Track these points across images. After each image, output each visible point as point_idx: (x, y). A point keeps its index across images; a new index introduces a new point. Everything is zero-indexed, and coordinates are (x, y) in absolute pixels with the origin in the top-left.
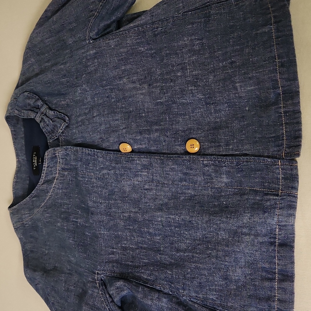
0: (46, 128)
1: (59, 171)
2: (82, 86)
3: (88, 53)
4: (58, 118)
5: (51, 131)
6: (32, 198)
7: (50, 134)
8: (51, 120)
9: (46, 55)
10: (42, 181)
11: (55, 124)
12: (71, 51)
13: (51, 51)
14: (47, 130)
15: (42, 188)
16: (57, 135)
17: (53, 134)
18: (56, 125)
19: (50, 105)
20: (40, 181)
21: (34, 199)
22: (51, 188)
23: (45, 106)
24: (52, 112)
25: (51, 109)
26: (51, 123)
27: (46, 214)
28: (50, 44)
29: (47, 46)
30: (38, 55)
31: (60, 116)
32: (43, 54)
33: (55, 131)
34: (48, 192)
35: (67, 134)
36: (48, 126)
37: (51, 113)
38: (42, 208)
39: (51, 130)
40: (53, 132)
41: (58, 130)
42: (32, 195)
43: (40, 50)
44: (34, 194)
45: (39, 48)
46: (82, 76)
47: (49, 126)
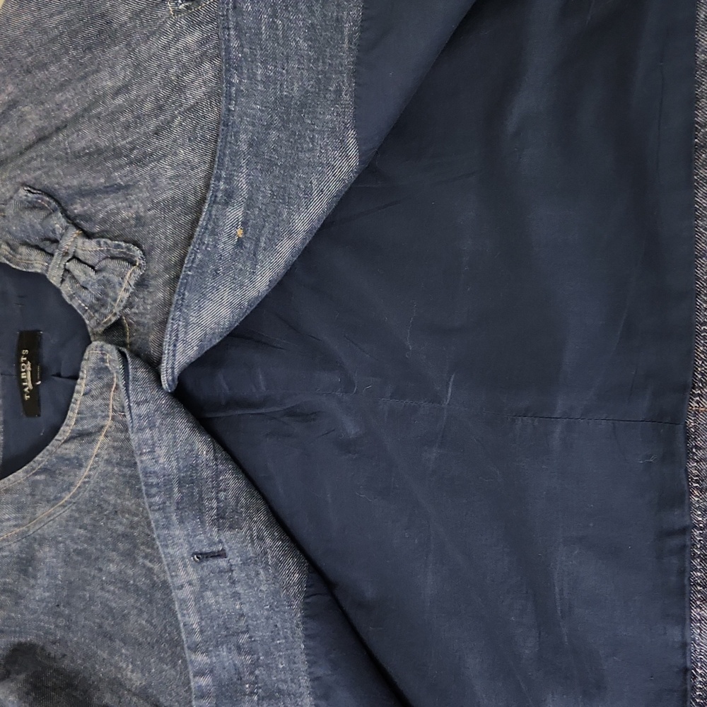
0: (80, 296)
1: (114, 411)
2: (175, 154)
3: (180, 45)
4: (113, 258)
5: (96, 302)
6: (35, 474)
7: (96, 311)
8: (93, 267)
9: (52, 68)
10: (66, 430)
11: (104, 277)
12: (128, 45)
13: (67, 53)
14: (83, 301)
15: (64, 451)
16: (116, 310)
17: (103, 310)
18: (109, 281)
19: (86, 226)
20: (61, 432)
21: (38, 477)
22: (87, 458)
23: (74, 232)
24: (94, 242)
25: (88, 235)
26: (91, 277)
27: (78, 530)
28: (61, 34)
29: (53, 40)
30: (28, 72)
31: (115, 252)
32: (43, 66)
33: (109, 300)
34: (81, 466)
35: (141, 308)
36: (86, 288)
37: (91, 245)
38: (63, 506)
39: (98, 299)
40: (104, 305)
41: (117, 294)
42: (34, 465)
43: (30, 54)
44: (39, 464)
45: (27, 49)
46: (173, 121)
47: (88, 287)
